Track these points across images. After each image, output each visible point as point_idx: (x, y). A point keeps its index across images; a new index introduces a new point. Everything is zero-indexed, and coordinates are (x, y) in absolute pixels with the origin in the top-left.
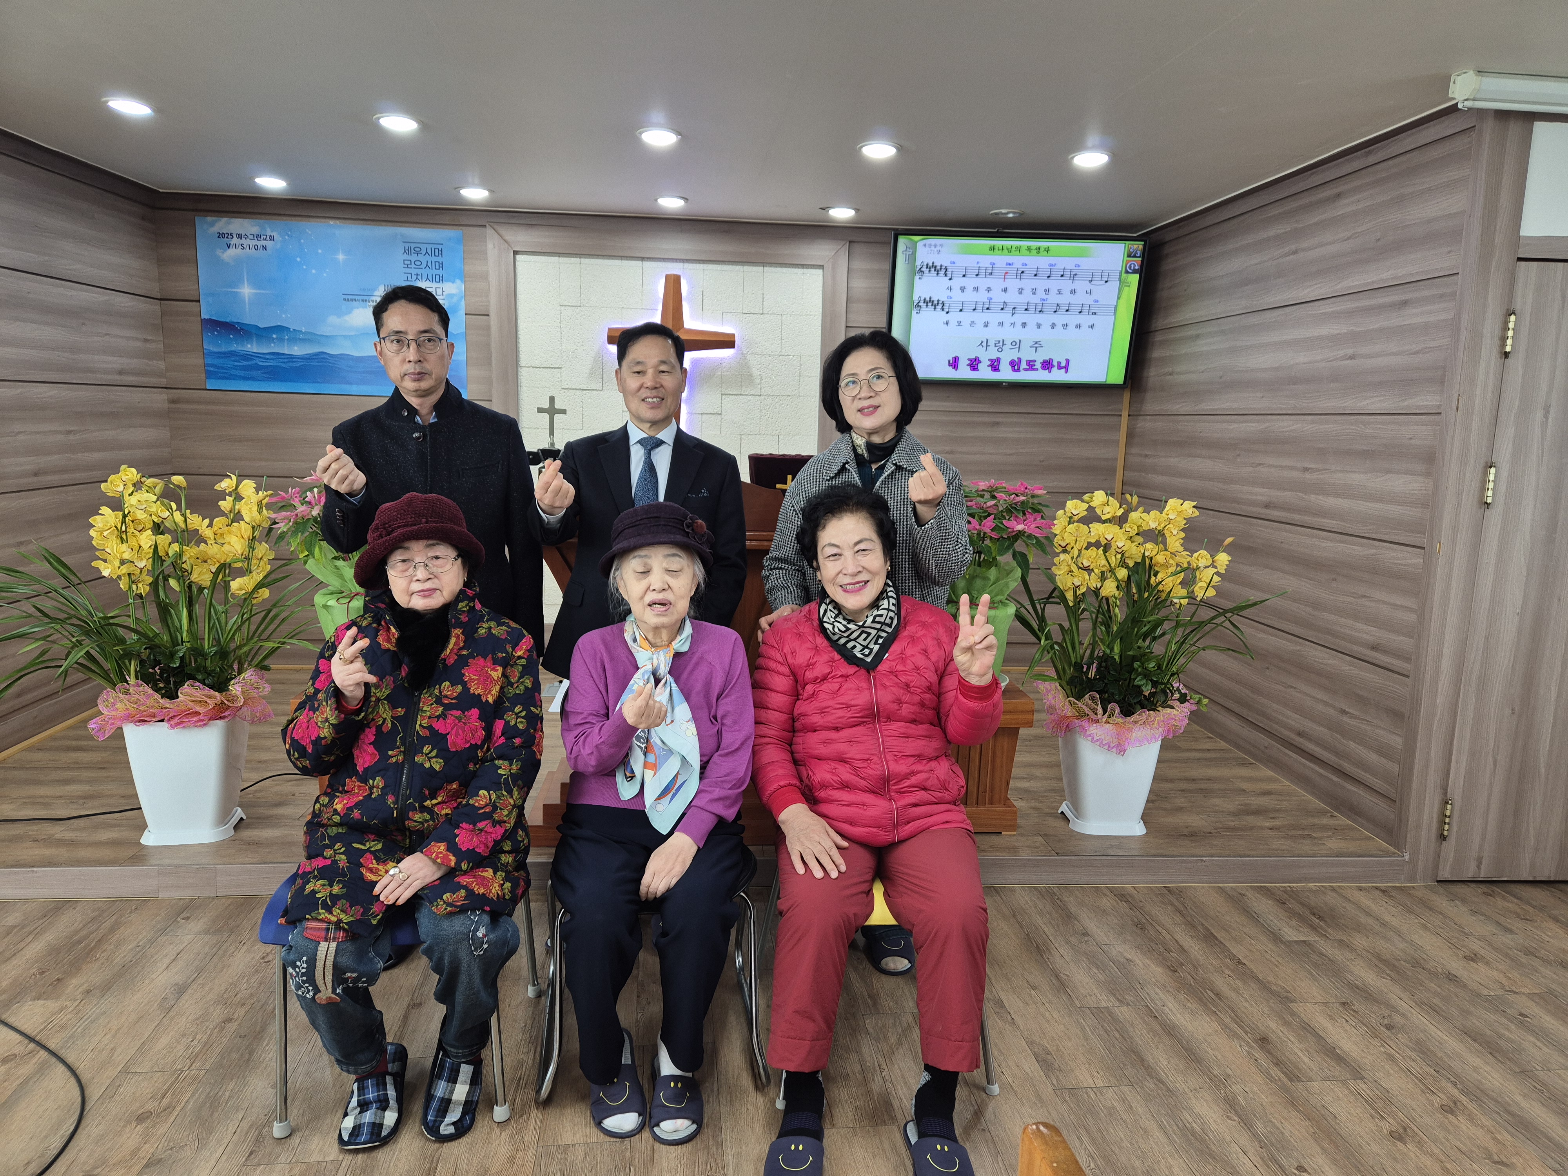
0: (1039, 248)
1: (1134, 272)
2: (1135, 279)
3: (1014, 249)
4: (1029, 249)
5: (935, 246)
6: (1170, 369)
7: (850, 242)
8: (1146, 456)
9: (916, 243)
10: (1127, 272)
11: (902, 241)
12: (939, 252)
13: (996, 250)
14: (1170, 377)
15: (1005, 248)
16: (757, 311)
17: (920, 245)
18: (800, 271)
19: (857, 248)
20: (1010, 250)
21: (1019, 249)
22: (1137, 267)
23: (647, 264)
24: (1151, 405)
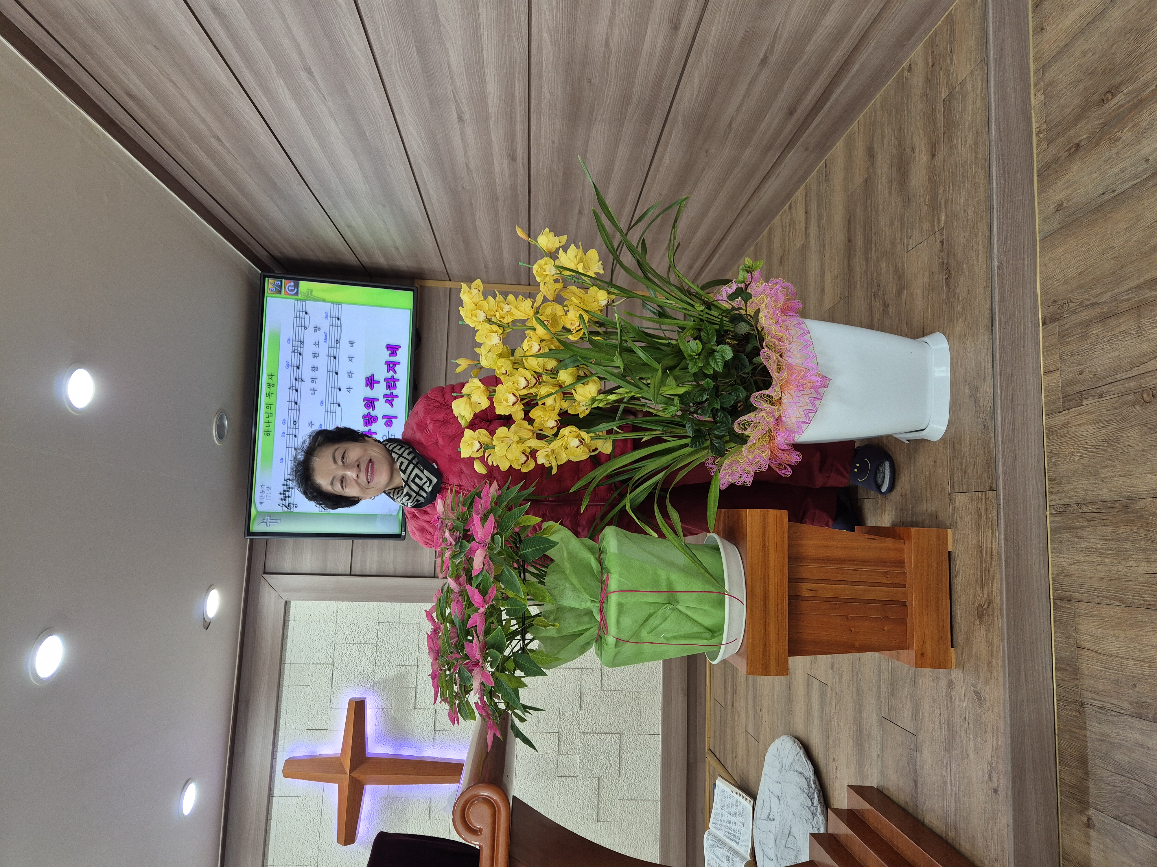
0: (269, 384)
1: (297, 286)
2: (304, 286)
3: (269, 411)
4: (269, 395)
5: (262, 492)
6: (393, 250)
7: (265, 573)
8: (486, 267)
9: (258, 512)
10: (297, 294)
11: (255, 527)
12: (269, 488)
13: (270, 429)
14: (401, 250)
15: (267, 420)
16: (329, 671)
17: (261, 508)
18: (291, 624)
19: (271, 566)
20: (270, 415)
21: (268, 405)
22: (292, 284)
23: (276, 792)
24: (435, 264)
